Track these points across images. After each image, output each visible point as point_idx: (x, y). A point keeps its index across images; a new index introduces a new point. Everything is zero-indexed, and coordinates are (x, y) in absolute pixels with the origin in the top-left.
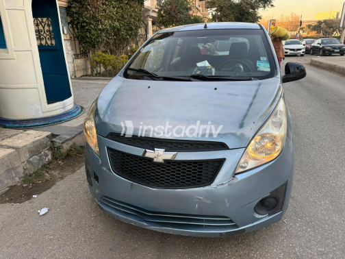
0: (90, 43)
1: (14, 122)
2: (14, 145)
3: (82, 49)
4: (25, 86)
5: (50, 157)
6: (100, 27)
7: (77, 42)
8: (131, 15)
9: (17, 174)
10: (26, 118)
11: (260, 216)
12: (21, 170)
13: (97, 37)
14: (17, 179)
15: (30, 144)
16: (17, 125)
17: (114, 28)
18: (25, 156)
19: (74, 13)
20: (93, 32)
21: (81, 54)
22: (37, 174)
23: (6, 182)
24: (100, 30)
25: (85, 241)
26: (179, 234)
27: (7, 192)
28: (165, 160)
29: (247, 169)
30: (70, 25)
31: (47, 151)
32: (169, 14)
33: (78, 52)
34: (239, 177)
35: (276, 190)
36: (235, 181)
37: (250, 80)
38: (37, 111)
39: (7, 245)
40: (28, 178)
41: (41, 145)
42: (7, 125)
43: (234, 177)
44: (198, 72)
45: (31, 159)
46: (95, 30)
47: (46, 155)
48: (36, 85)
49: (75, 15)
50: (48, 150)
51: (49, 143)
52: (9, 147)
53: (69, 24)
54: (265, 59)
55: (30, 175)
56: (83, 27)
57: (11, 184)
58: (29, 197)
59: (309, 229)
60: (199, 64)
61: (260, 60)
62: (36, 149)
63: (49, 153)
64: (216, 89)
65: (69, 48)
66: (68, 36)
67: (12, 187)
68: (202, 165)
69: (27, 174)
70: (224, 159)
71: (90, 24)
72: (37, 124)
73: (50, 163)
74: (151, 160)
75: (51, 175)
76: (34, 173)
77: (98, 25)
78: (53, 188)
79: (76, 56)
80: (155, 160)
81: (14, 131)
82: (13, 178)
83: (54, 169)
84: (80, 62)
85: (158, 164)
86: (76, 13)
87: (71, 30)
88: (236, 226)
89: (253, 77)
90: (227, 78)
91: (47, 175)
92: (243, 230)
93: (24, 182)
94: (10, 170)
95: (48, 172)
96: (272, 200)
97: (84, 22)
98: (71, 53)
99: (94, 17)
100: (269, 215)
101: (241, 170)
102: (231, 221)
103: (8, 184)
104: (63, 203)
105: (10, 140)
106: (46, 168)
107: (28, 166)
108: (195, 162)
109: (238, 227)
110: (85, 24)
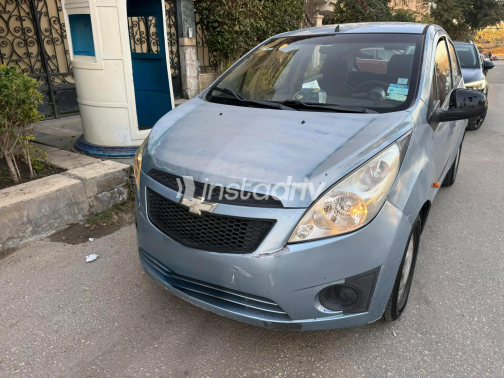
0: (221, 51)
1: (99, 148)
2: (83, 176)
3: (212, 59)
4: (107, 104)
5: (125, 196)
6: (237, 28)
7: (206, 50)
8: (286, 11)
9: (80, 210)
10: (112, 145)
11: (328, 312)
12: (86, 206)
13: (231, 43)
14: (80, 217)
15: (101, 177)
16: (101, 153)
17: (258, 29)
18: (92, 191)
19: (203, 9)
20: (227, 35)
21: (210, 66)
22: (106, 215)
23: (66, 217)
24: (236, 32)
25: (120, 301)
26: (213, 311)
27: (66, 230)
28: (203, 212)
29: (307, 238)
30: (199, 26)
31: (122, 189)
32: (353, 7)
33: (207, 64)
34: (292, 249)
35: (356, 278)
36: (285, 252)
37: (364, 112)
38: (125, 137)
39: (40, 287)
40: (93, 217)
41: (114, 179)
42: (91, 152)
43: (285, 246)
44: (300, 97)
45: (100, 195)
46: (230, 32)
47: (121, 193)
48: (125, 104)
49: (205, 12)
50: (124, 186)
51: (126, 178)
52: (76, 177)
53: (196, 24)
54: (405, 81)
55: (97, 215)
56: (214, 28)
57: (72, 221)
58: (86, 239)
59: (426, 352)
60: (306, 86)
61: (395, 82)
62: (107, 183)
63: (125, 192)
64: (303, 122)
65: (194, 57)
66: (194, 41)
67: (72, 226)
68: (246, 225)
69: (92, 213)
70: (274, 221)
71: (223, 23)
72: (123, 154)
73: (123, 203)
74: (186, 209)
75: (120, 218)
76: (102, 212)
77: (234, 25)
78: (115, 234)
79: (203, 69)
80: (191, 210)
81: (91, 159)
82: (75, 215)
83: (126, 212)
84: (206, 77)
85: (195, 216)
86: (206, 9)
87: (200, 32)
88: (287, 317)
89: (370, 108)
90: (331, 107)
91: (116, 217)
92: (299, 326)
93: (88, 221)
94: (73, 204)
95: (117, 214)
96: (349, 292)
97: (216, 21)
98: (196, 64)
99: (229, 15)
100: (345, 313)
101: (297, 239)
102: (278, 308)
103: (68, 220)
104: (117, 253)
105: (81, 169)
106: (118, 209)
107: (95, 203)
108: (239, 220)
109: (291, 319)
110: (217, 24)
